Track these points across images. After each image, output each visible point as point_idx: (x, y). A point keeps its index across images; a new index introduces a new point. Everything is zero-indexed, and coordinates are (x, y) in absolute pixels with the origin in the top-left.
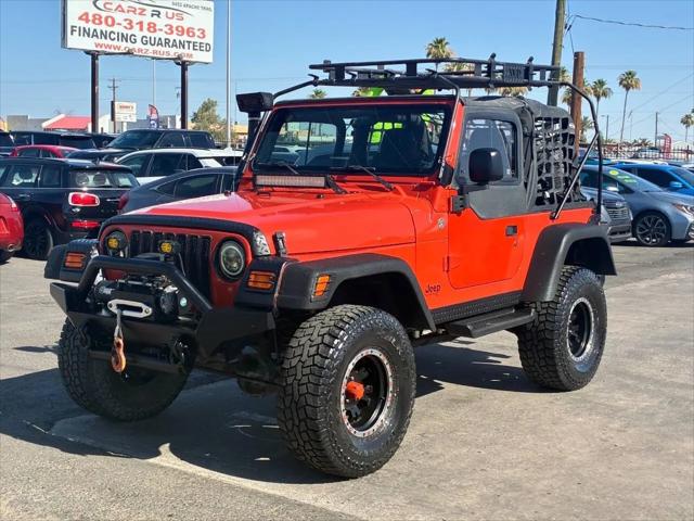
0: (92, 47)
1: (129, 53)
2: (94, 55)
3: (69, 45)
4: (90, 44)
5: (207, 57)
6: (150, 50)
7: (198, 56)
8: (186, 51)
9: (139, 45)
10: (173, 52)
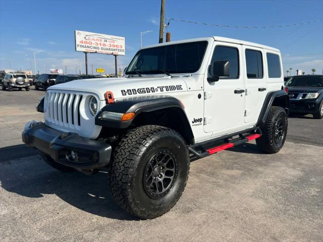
0: (85, 51)
1: (96, 52)
2: (86, 53)
3: (77, 50)
4: (84, 50)
5: (123, 53)
6: (104, 51)
7: (120, 53)
8: (116, 52)
9: (100, 50)
10: (111, 52)
